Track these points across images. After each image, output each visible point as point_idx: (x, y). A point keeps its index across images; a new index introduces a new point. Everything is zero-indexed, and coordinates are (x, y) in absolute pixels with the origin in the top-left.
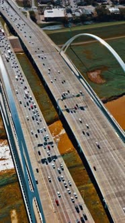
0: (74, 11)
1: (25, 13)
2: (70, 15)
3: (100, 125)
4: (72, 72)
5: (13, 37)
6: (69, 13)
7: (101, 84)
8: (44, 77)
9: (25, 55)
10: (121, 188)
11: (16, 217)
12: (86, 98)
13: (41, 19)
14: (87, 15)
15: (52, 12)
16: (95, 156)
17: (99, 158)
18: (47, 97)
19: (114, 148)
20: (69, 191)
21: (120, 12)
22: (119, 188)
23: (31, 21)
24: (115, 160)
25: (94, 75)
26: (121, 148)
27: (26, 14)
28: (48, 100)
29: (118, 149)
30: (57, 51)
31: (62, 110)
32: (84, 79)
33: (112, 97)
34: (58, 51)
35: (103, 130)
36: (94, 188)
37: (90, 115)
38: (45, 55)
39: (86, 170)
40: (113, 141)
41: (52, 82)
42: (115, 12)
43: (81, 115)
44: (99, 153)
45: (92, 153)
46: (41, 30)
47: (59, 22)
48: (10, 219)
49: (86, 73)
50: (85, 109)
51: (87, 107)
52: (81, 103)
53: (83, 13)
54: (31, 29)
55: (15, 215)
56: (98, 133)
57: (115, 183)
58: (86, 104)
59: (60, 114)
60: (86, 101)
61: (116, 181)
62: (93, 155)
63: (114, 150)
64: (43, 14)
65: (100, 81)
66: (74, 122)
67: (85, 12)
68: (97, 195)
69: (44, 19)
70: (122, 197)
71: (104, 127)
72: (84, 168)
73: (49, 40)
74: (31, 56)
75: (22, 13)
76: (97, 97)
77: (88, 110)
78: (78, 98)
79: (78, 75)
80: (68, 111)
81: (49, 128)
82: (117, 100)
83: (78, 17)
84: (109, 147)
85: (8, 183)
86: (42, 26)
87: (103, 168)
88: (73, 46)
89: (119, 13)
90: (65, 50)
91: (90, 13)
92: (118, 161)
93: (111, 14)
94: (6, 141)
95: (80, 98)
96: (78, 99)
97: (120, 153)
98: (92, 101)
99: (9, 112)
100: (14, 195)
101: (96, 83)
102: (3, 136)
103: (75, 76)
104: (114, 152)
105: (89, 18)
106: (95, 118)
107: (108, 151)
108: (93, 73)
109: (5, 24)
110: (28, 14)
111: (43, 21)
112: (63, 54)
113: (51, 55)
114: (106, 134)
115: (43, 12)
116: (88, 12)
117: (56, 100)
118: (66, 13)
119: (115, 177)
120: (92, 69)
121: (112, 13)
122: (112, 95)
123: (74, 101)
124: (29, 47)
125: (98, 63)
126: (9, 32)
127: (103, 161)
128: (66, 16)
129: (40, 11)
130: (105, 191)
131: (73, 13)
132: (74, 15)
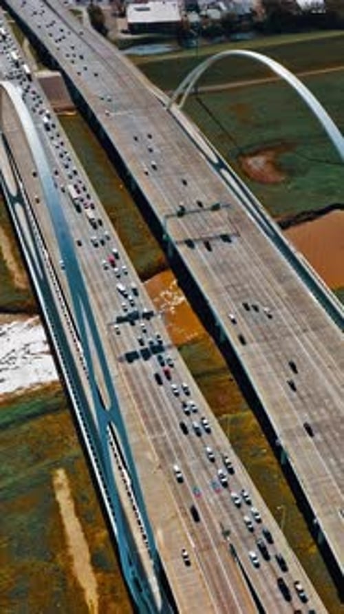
0: (206, 7)
1: (76, 13)
2: (194, 18)
3: (270, 276)
4: (201, 154)
5: (46, 73)
6: (191, 11)
7: (276, 184)
8: (129, 165)
9: (79, 117)
10: (321, 415)
11: (66, 484)
12: (237, 213)
13: (120, 28)
14: (241, 16)
15: (148, 9)
16: (257, 345)
17: (268, 348)
18: (137, 217)
19: (305, 328)
20: (236, 499)
21: (325, 8)
22: (315, 413)
23: (94, 32)
24: (308, 355)
25: (257, 163)
26: (323, 326)
27: (80, 16)
28: (140, 223)
29: (314, 329)
30: (162, 105)
31: (177, 243)
32: (232, 171)
33: (303, 213)
34: (164, 105)
35: (280, 288)
36: (255, 421)
37: (245, 254)
38: (130, 114)
39: (234, 382)
40: (303, 312)
41: (147, 173)
42: (313, 8)
43: (224, 253)
44: (266, 339)
45: (250, 338)
46: (120, 55)
47: (166, 36)
48: (52, 487)
49: (237, 157)
50: (234, 239)
51: (238, 235)
52: (222, 224)
53: (228, 12)
54: (94, 51)
55: (63, 480)
56: (267, 294)
57: (305, 405)
58: (236, 228)
59: (170, 253)
60: (237, 220)
61: (307, 400)
62: (252, 342)
63: (305, 331)
64: (123, 15)
65: (272, 176)
66: (204, 269)
67: (235, 9)
68: (263, 435)
69: (126, 28)
70: (321, 432)
71: (280, 281)
72: (230, 376)
73: (141, 77)
74: (94, 117)
75: (69, 14)
76: (264, 212)
77: (242, 242)
78: (216, 213)
79: (216, 161)
80: (190, 244)
81: (145, 286)
82: (316, 221)
83: (214, 21)
84: (292, 326)
85: (46, 411)
86: (122, 45)
87: (276, 371)
88: (203, 93)
89: (325, 12)
90: (182, 103)
91: (248, 11)
92: (314, 356)
93: (301, 14)
94: (37, 317)
95: (221, 215)
96: (216, 217)
97: (320, 339)
98: (250, 221)
99: (43, 248)
100: (60, 437)
101: (262, 182)
102: (29, 306)
103: (208, 163)
104: (304, 335)
105: (245, 23)
106: (258, 259)
107: (289, 334)
108: (255, 159)
109: (26, 42)
110: (85, 15)
111: (124, 32)
112: (176, 110)
113: (147, 113)
114: (285, 295)
115: (123, 9)
116: (243, 10)
117: (161, 219)
118: (184, 13)
119: (306, 390)
120: (251, 150)
121: (304, 12)
122: (303, 209)
123: (206, 221)
124: (90, 96)
125: (269, 134)
126: (38, 62)
127: (277, 356)
128: (185, 19)
129: (116, 7)
130: (282, 421)
131: (203, 13)
132: (206, 16)
